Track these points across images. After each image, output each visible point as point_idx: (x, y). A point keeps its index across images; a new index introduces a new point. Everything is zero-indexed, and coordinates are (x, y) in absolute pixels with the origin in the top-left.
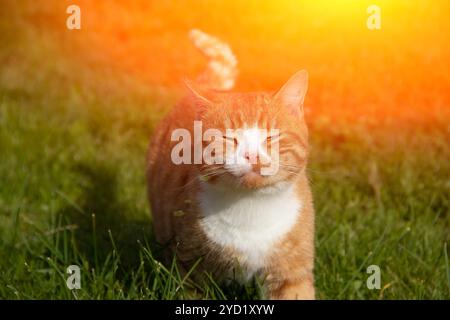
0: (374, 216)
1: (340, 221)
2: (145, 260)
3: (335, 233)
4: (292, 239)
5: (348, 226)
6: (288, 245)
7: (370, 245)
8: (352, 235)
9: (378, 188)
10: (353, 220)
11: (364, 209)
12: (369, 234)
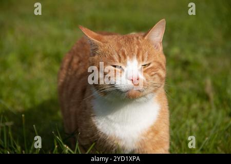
0: (210, 114)
1: (187, 117)
2: (58, 144)
3: (183, 126)
4: (154, 130)
5: (192, 121)
6: (152, 134)
7: (206, 133)
8: (194, 126)
9: (212, 95)
10: (195, 116)
11: (202, 109)
12: (206, 125)
